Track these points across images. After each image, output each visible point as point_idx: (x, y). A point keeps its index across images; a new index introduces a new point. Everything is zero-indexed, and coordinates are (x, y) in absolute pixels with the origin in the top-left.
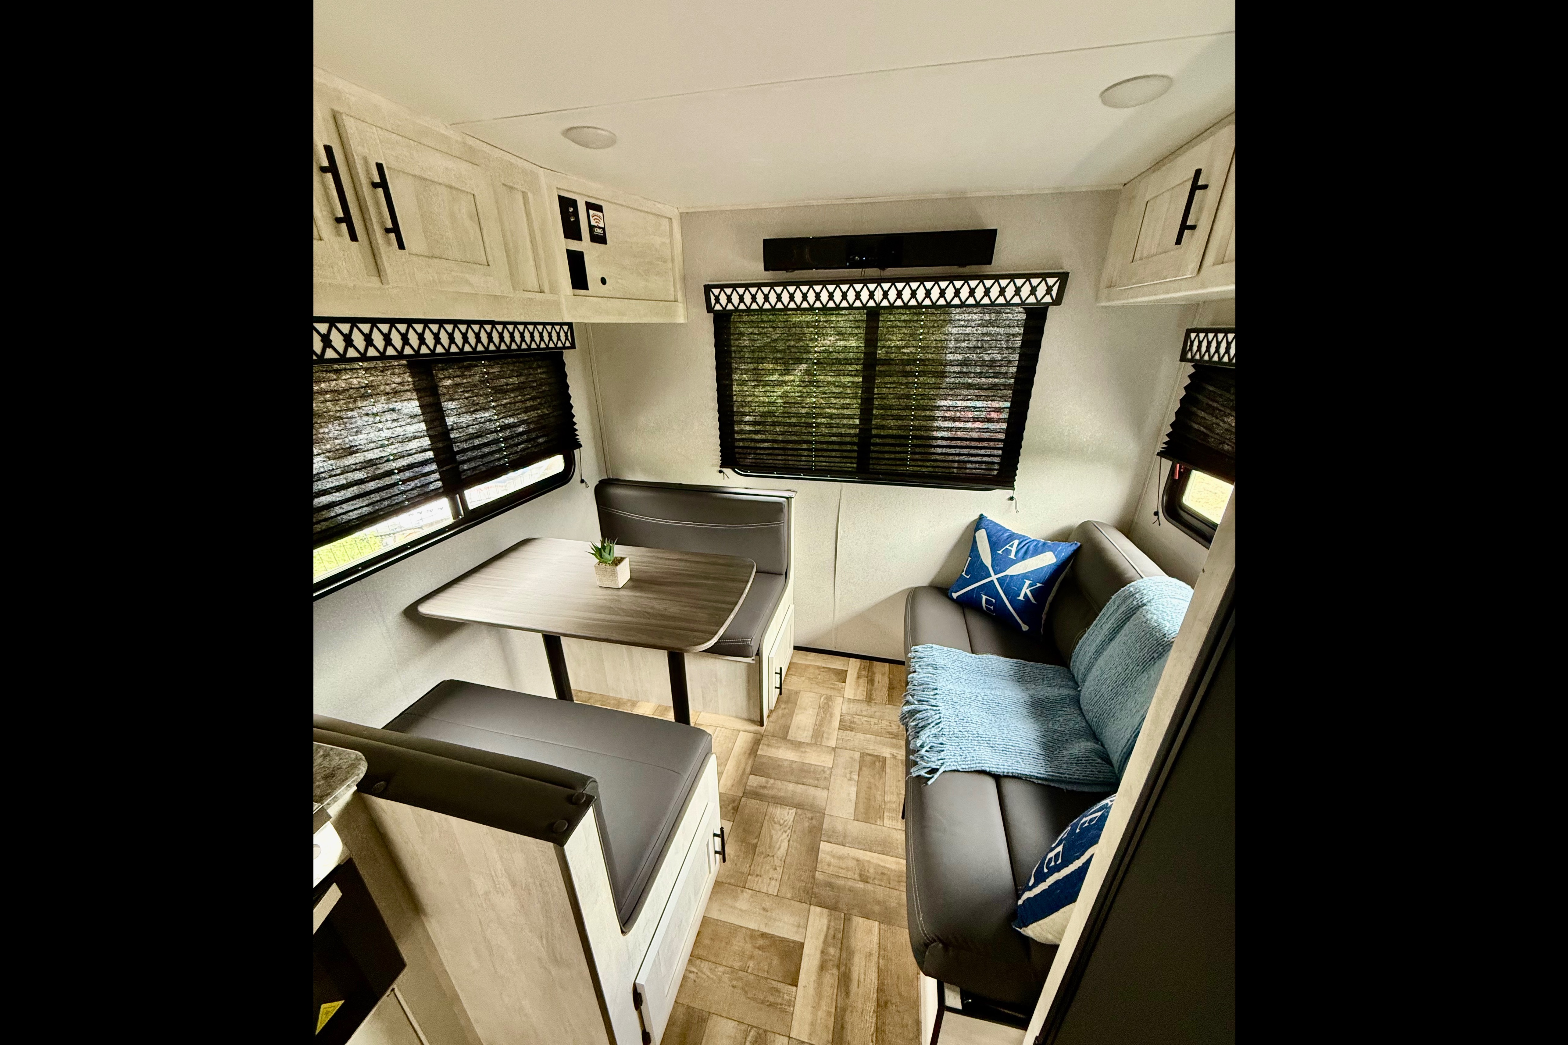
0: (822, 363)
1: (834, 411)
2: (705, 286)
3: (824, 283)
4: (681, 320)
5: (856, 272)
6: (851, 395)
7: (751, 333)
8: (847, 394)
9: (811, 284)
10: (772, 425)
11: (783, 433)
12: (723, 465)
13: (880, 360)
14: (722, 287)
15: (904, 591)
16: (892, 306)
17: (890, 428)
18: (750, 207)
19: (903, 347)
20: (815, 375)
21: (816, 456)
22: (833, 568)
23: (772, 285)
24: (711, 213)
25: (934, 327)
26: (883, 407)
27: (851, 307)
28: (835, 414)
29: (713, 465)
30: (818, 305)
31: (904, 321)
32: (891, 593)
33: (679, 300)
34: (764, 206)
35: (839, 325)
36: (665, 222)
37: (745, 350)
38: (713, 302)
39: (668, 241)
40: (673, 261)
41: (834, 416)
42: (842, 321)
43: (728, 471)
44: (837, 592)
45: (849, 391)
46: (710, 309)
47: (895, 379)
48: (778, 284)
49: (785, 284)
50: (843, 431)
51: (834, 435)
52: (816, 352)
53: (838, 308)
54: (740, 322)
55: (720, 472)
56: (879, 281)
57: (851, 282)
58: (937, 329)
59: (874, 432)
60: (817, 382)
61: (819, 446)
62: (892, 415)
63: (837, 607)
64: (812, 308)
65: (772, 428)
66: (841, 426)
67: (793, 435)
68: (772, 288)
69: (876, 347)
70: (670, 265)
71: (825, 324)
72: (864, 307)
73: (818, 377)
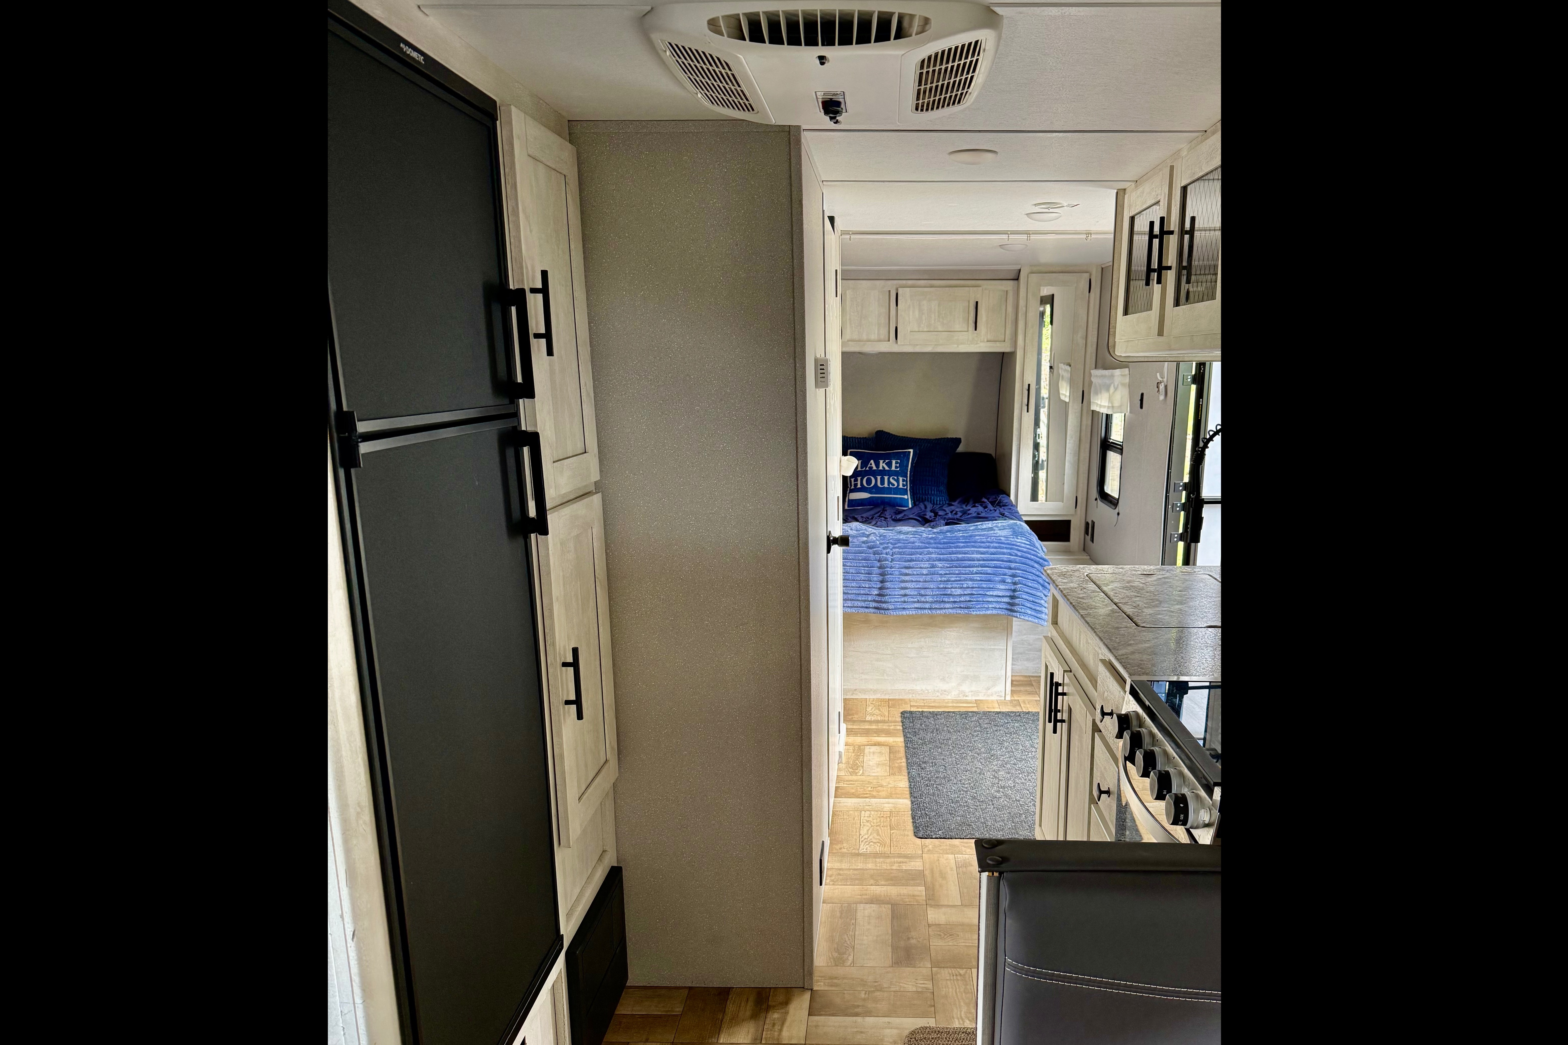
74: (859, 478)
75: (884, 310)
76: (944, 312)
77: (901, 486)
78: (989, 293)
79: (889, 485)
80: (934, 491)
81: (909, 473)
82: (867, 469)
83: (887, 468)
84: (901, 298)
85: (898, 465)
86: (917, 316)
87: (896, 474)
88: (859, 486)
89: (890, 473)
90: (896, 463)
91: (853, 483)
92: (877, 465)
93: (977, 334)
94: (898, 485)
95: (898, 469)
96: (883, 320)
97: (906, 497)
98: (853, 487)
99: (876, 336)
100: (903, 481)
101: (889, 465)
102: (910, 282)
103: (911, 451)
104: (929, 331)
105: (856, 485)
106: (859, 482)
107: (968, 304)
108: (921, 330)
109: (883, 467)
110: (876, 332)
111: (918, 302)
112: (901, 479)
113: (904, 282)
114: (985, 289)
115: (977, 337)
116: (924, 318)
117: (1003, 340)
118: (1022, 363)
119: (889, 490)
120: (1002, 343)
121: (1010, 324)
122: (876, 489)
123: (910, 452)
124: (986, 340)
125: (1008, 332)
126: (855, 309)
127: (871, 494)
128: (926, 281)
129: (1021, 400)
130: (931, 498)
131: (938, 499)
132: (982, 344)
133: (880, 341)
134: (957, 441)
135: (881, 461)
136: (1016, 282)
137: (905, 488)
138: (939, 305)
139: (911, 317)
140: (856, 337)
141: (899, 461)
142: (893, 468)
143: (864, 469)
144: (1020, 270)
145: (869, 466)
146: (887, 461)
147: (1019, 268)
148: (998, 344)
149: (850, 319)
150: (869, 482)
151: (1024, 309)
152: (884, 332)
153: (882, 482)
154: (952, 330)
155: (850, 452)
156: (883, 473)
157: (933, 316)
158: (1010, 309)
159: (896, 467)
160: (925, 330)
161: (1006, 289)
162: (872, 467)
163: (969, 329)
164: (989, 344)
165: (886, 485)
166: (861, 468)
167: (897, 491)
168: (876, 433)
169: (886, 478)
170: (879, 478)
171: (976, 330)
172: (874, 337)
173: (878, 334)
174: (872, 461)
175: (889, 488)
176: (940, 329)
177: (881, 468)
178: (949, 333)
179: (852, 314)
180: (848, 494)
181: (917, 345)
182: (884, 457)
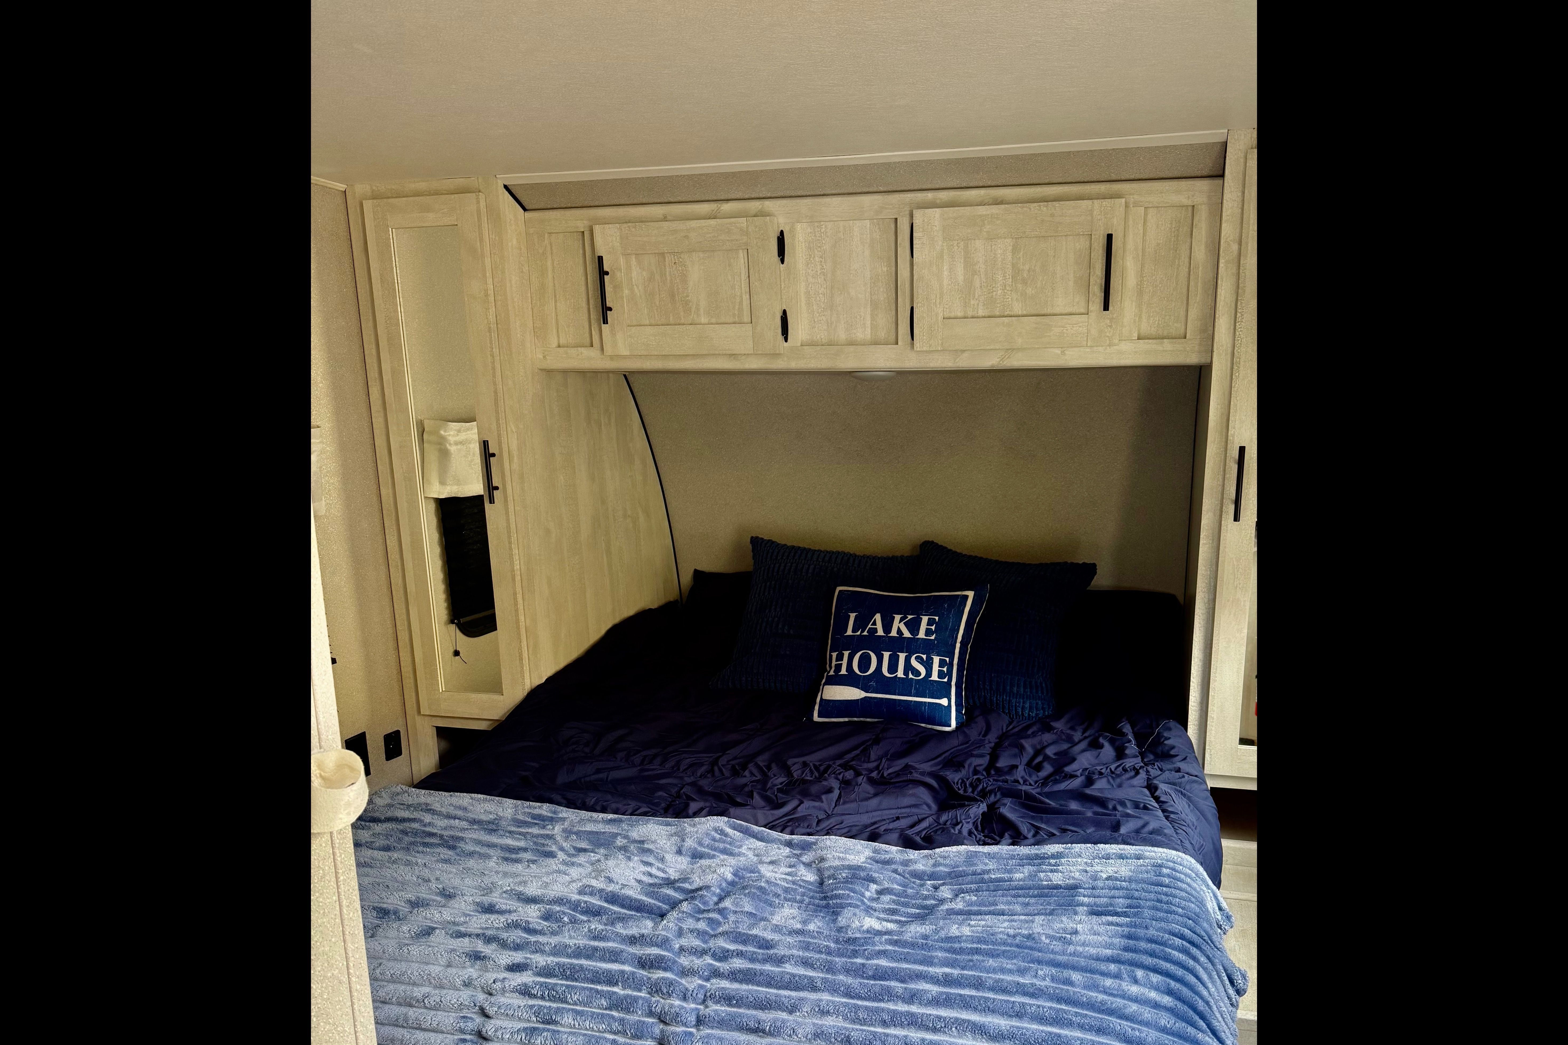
74: (846, 654)
75: (884, 269)
76: (1027, 267)
77: (935, 677)
78: (1146, 214)
79: (906, 673)
80: (1018, 686)
81: (958, 645)
82: (865, 633)
83: (907, 634)
84: (920, 234)
85: (933, 628)
86: (961, 278)
87: (928, 647)
88: (844, 671)
89: (911, 646)
90: (930, 623)
91: (834, 663)
92: (887, 627)
93: (1111, 319)
94: (929, 673)
95: (933, 638)
96: (883, 294)
97: (944, 702)
98: (832, 673)
99: (869, 330)
100: (942, 664)
101: (913, 626)
102: (944, 195)
103: (971, 594)
104: (989, 317)
105: (838, 667)
106: (845, 663)
107: (1088, 243)
108: (970, 314)
109: (899, 631)
110: (868, 323)
111: (962, 244)
112: (936, 660)
113: (930, 195)
114: (1136, 204)
115: (1111, 326)
116: (977, 283)
117: (1182, 331)
118: (1227, 393)
119: (904, 686)
120: (1179, 340)
121: (1200, 290)
122: (878, 682)
123: (966, 597)
124: (1135, 335)
125: (1194, 313)
126: (819, 267)
127: (867, 692)
128: (982, 192)
129: (1220, 488)
130: (1010, 701)
131: (1027, 705)
132: (1125, 346)
133: (876, 343)
134: (1090, 570)
135: (897, 618)
136: (1218, 182)
137: (946, 680)
138: (1015, 250)
139: (946, 282)
140: (821, 335)
141: (937, 618)
142: (922, 635)
143: (859, 633)
144: (1225, 145)
145: (869, 626)
146: (910, 617)
147: (1224, 140)
148: (1167, 345)
149: (807, 293)
150: (865, 663)
151: (1235, 247)
152: (884, 320)
153: (893, 668)
154: (1049, 311)
155: (840, 591)
156: (897, 645)
157: (1000, 278)
158: (1200, 253)
159: (928, 632)
160: (981, 313)
161: (1190, 203)
162: (876, 630)
163: (1091, 308)
164: (1143, 345)
165: (900, 674)
166: (853, 632)
167: (926, 687)
168: (920, 545)
169: (902, 656)
170: (886, 655)
171: (1106, 308)
172: (863, 333)
173: (874, 327)
174: (878, 617)
175: (906, 681)
176: (1018, 309)
177: (894, 633)
178: (1038, 319)
179: (811, 280)
180: (821, 687)
181: (963, 351)
182: (903, 607)
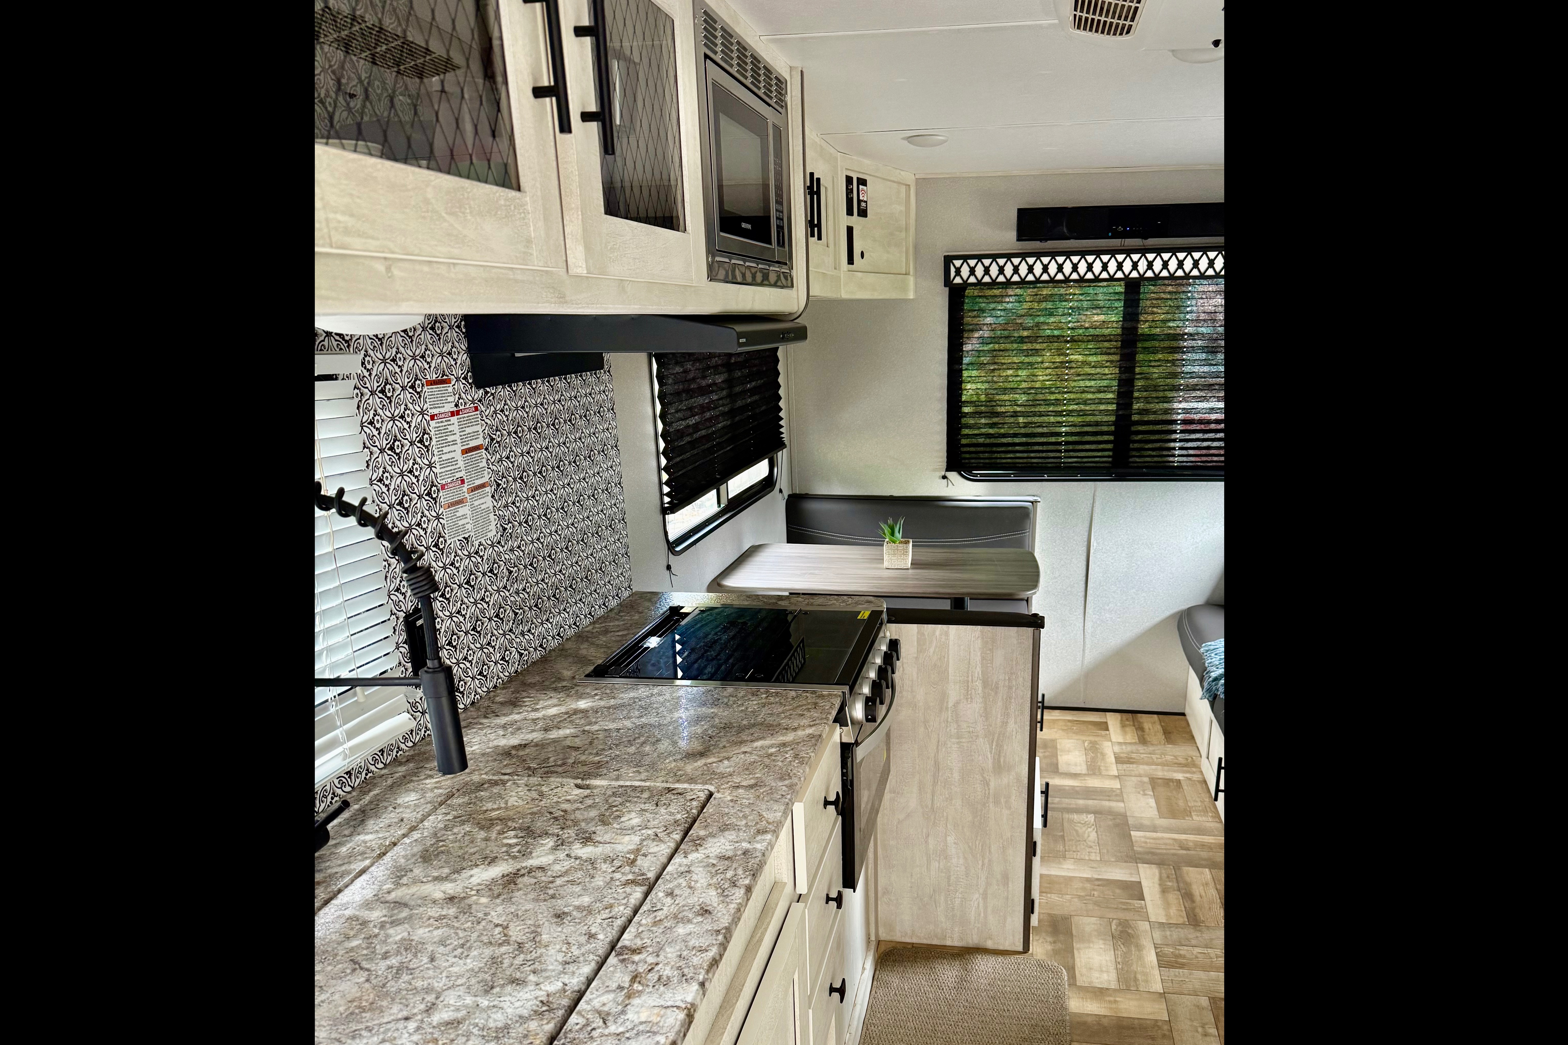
0: (1076, 341)
1: (1090, 396)
2: (945, 257)
3: (1083, 254)
4: (911, 296)
5: (1115, 243)
6: (1110, 376)
7: (994, 309)
8: (1105, 374)
9: (1068, 254)
10: (1012, 416)
11: (1026, 425)
12: (949, 468)
13: (1142, 335)
14: (965, 258)
15: (1173, 616)
16: (1157, 277)
17: (1155, 413)
18: (999, 174)
19: (1169, 320)
20: (1068, 355)
21: (1066, 451)
22: (1083, 593)
23: (1023, 256)
24: (954, 181)
25: (1202, 298)
26: (1145, 389)
27: (1112, 279)
28: (1090, 399)
29: (935, 470)
30: (1075, 276)
31: (1170, 293)
32: (1157, 619)
33: (911, 273)
34: (1015, 173)
35: (1096, 298)
36: (903, 189)
37: (985, 328)
38: (953, 273)
39: (903, 209)
40: (907, 229)
41: (1089, 402)
42: (1101, 293)
43: (953, 476)
44: (1088, 624)
45: (1107, 371)
46: (948, 282)
47: (1160, 356)
48: (1030, 255)
49: (1038, 255)
50: (1098, 418)
51: (1089, 424)
52: (1069, 328)
53: (1097, 279)
54: (980, 297)
55: (944, 477)
56: (1143, 252)
57: (1113, 253)
58: (1205, 300)
59: (1135, 418)
60: (1070, 362)
61: (1070, 439)
62: (1157, 398)
63: (1088, 646)
64: (1067, 280)
65: (1012, 420)
66: (1097, 413)
67: (1039, 426)
68: (1024, 259)
69: (1138, 321)
70: (903, 234)
71: (1081, 297)
72: (1126, 277)
73: (1071, 357)
